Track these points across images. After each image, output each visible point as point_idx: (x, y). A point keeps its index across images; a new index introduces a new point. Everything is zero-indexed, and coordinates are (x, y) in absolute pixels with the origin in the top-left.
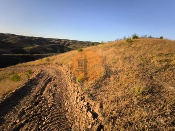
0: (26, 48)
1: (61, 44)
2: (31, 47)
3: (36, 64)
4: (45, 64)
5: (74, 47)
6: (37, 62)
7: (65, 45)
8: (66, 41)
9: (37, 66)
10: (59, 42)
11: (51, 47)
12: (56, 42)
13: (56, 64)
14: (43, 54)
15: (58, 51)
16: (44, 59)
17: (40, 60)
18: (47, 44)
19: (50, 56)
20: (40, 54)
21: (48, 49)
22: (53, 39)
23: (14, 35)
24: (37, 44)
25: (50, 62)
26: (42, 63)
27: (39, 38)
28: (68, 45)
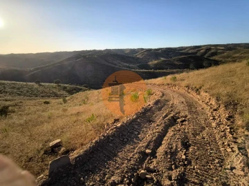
0: (150, 63)
1: (198, 54)
2: (156, 62)
3: (157, 83)
4: (168, 84)
6: (159, 80)
7: (206, 56)
9: (159, 85)
10: (195, 50)
11: (180, 60)
12: (190, 52)
13: (188, 87)
14: (168, 71)
15: (191, 66)
16: (169, 77)
17: (163, 78)
18: (175, 56)
19: (177, 72)
20: (165, 71)
21: (176, 63)
22: (187, 48)
24: (163, 57)
25: (177, 82)
26: (165, 83)
27: (166, 48)
28: (214, 54)
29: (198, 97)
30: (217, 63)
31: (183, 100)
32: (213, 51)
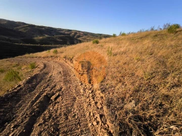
0: (36, 38)
1: (71, 35)
2: (41, 38)
3: (42, 56)
4: (52, 57)
5: (85, 39)
6: (44, 54)
7: (75, 37)
8: (76, 32)
9: (44, 58)
10: (69, 33)
11: (61, 38)
12: (66, 33)
13: (65, 57)
14: (53, 46)
15: (68, 43)
16: (52, 50)
17: (47, 51)
18: (57, 35)
19: (59, 47)
20: (50, 45)
21: (58, 40)
22: (63, 30)
23: (24, 24)
24: (47, 34)
25: (58, 55)
26: (49, 55)
27: (49, 27)
28: (79, 36)
29: (72, 65)
30: (80, 42)
31: (61, 70)
32: (78, 34)
